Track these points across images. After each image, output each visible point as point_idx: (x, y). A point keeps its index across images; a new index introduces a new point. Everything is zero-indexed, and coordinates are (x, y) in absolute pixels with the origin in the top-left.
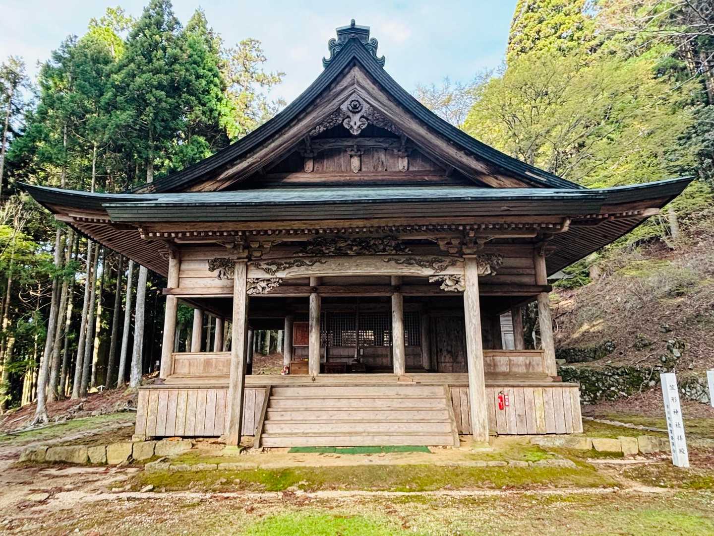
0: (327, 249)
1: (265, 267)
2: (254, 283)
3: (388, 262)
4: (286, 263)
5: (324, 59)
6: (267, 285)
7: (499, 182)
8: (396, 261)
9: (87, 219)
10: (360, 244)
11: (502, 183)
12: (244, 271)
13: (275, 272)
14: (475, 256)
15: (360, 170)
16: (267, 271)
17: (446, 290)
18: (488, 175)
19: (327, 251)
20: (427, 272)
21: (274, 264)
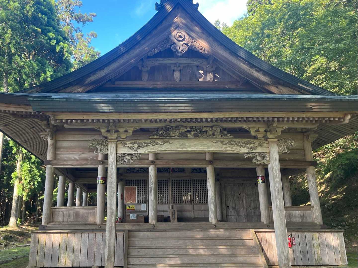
0: (174, 133)
1: (130, 145)
2: (122, 156)
3: (216, 143)
4: (144, 143)
5: (157, 4)
6: (131, 158)
7: (279, 90)
8: (222, 142)
9: (5, 111)
10: (196, 130)
11: (281, 91)
12: (115, 148)
13: (137, 149)
14: (276, 140)
15: (181, 80)
16: (131, 148)
17: (257, 163)
18: (272, 85)
19: (173, 135)
20: (244, 150)
21: (136, 143)
